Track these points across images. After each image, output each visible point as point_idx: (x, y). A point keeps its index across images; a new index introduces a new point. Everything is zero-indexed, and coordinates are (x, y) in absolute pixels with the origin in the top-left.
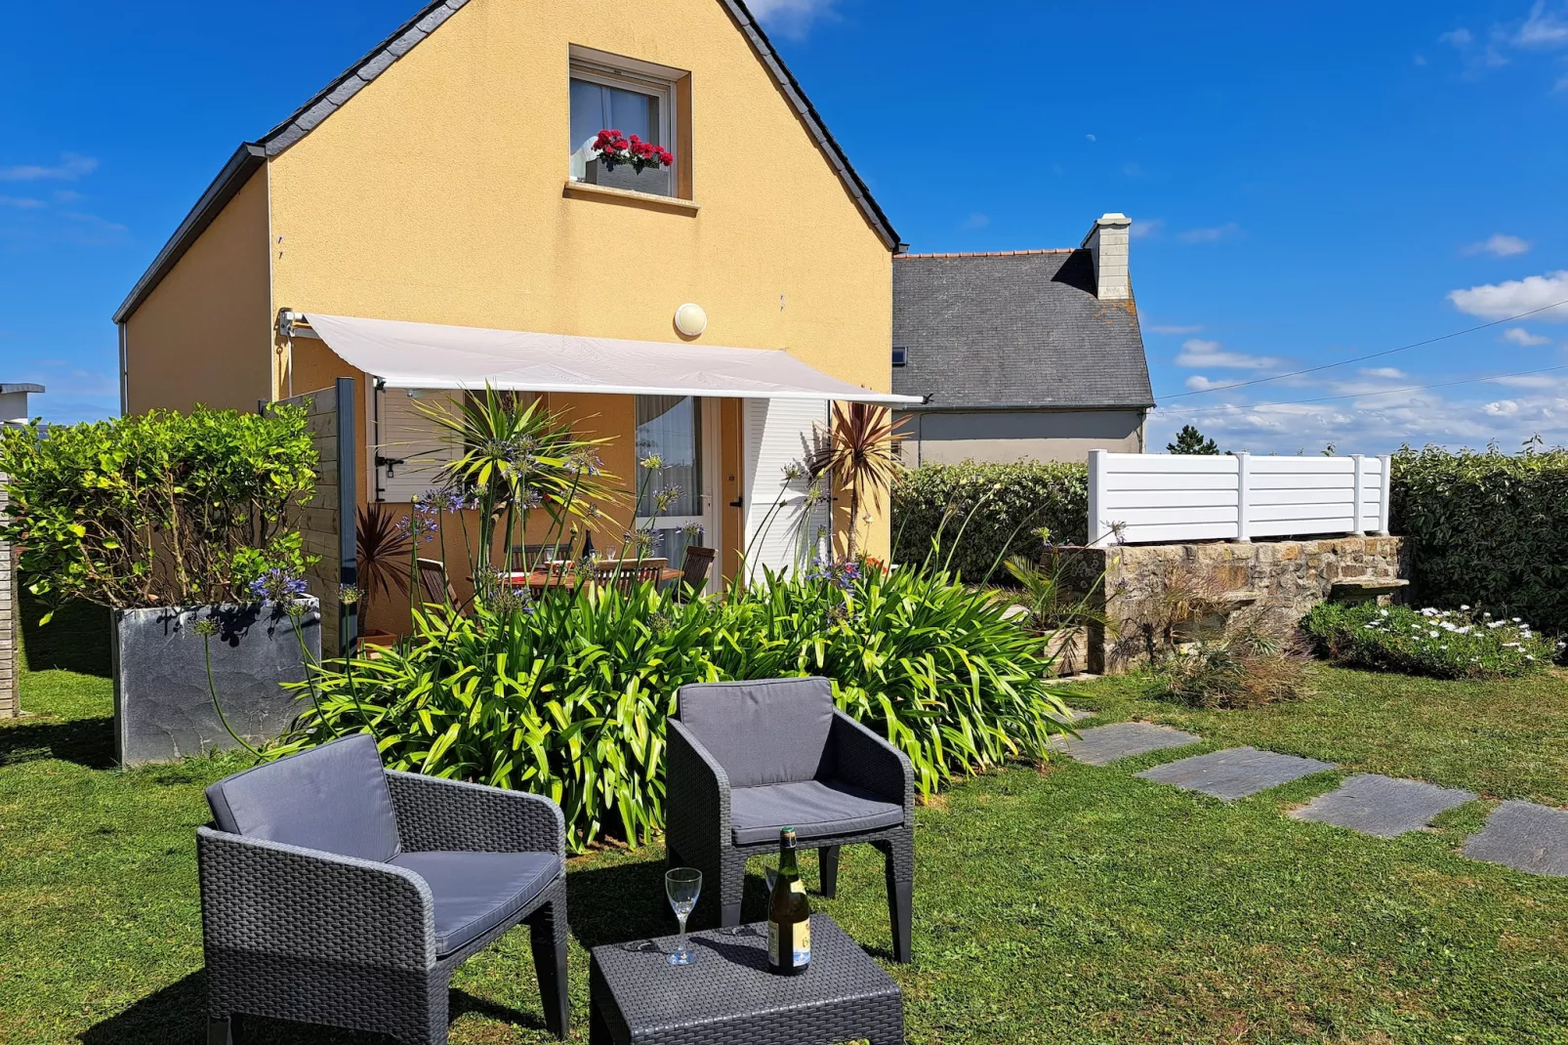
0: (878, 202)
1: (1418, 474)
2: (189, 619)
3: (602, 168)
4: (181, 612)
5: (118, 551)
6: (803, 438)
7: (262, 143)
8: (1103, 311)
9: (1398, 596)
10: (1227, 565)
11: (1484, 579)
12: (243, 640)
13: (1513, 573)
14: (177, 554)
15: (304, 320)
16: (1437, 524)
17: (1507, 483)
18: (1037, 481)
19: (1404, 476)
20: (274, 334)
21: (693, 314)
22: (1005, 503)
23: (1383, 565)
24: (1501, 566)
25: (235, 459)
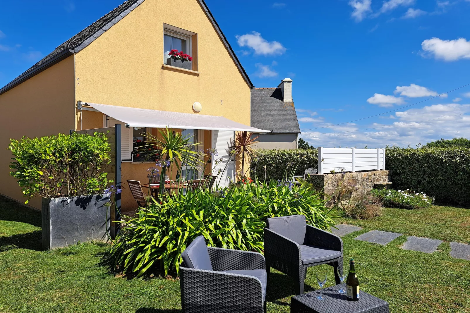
0: (247, 74)
1: (392, 153)
2: (71, 201)
3: (172, 60)
4: (68, 199)
5: (53, 179)
6: (227, 142)
7: (73, 49)
8: (285, 106)
9: (389, 187)
10: (351, 179)
11: (411, 182)
12: (87, 207)
13: (418, 180)
14: (68, 180)
15: (86, 104)
16: (398, 167)
17: (416, 156)
18: (283, 155)
19: (388, 154)
20: (75, 109)
21: (198, 105)
22: (274, 161)
23: (385, 178)
24: (415, 178)
25: (88, 150)
